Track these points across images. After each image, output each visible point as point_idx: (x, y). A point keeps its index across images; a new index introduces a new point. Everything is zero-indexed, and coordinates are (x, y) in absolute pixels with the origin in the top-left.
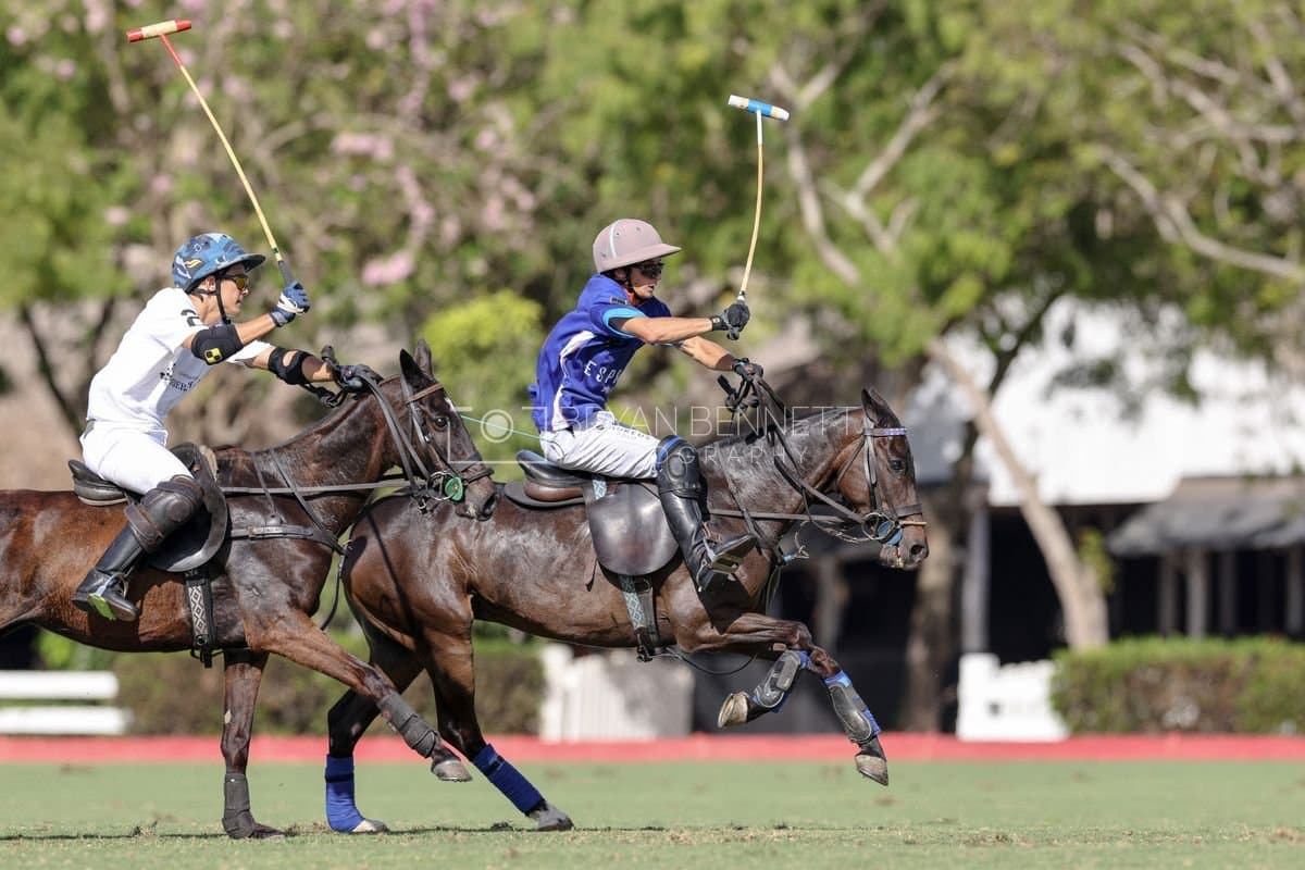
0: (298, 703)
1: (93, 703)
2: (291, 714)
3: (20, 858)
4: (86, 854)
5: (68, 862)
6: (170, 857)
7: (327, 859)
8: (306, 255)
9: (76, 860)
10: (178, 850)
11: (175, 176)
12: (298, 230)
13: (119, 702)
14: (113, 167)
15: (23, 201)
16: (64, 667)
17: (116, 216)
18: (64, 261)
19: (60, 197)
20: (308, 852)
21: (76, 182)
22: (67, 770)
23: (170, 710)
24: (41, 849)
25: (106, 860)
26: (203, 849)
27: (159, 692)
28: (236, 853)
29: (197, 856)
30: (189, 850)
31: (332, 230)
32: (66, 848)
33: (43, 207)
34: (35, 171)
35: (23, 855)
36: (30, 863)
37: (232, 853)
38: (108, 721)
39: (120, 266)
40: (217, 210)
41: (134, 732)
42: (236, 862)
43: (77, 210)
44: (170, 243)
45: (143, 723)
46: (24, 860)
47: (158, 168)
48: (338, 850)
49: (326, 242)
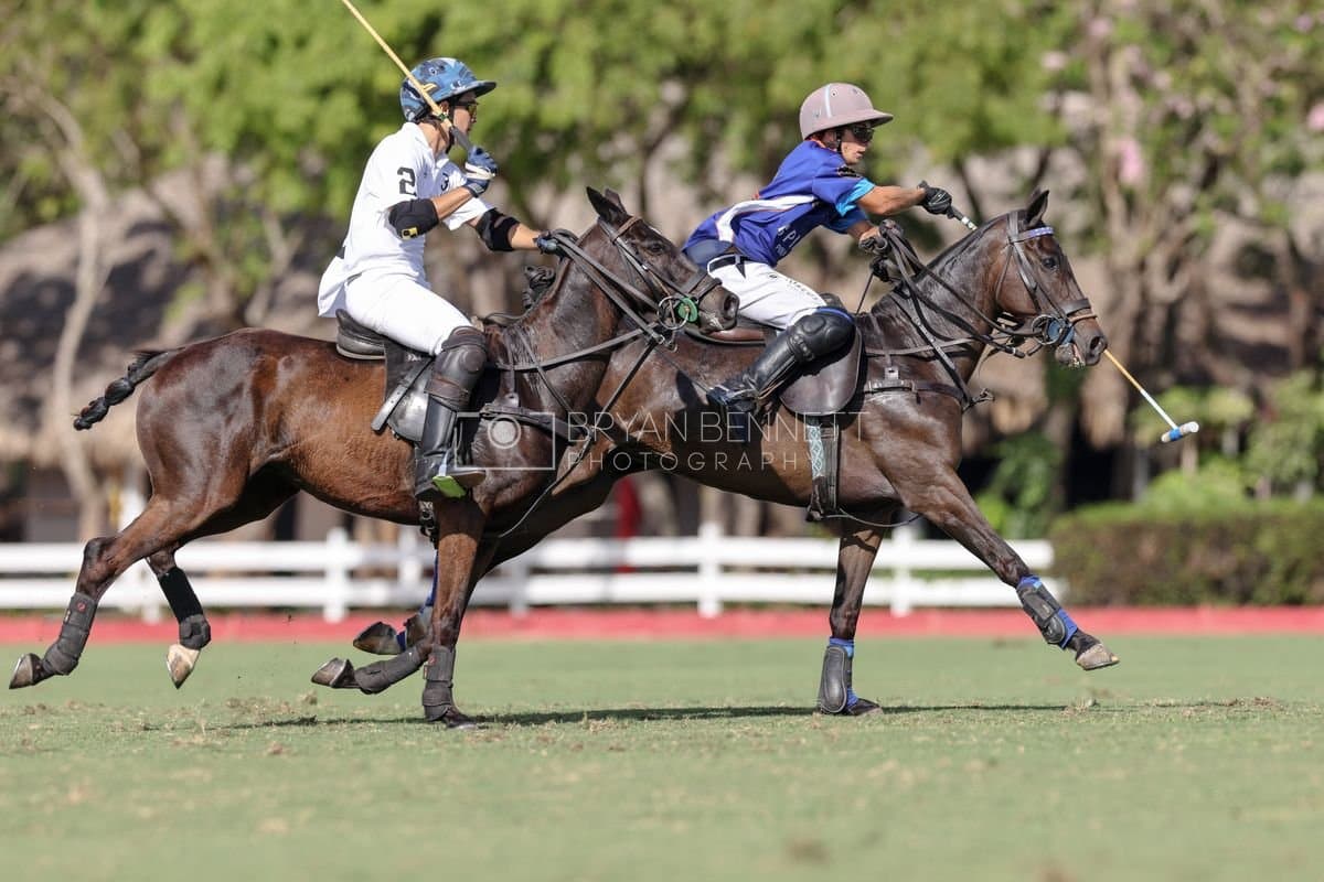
0: (1240, 572)
2: (1233, 584)
3: (951, 736)
4: (1019, 732)
5: (1000, 740)
6: (1107, 734)
7: (1269, 735)
8: (1249, 100)
9: (1007, 739)
10: (1113, 728)
11: (1114, 19)
12: (1242, 73)
13: (1057, 572)
14: (1049, 10)
15: (955, 46)
17: (1053, 61)
18: (997, 108)
19: (994, 41)
20: (1249, 729)
21: (1010, 26)
22: (1000, 644)
23: (1107, 580)
24: (972, 727)
25: (1041, 739)
26: (1139, 726)
27: (1096, 562)
28: (1175, 730)
29: (1133, 733)
30: (1126, 728)
31: (1277, 75)
32: (999, 726)
33: (977, 53)
34: (970, 15)
35: (954, 734)
36: (960, 742)
37: (1170, 730)
39: (1056, 113)
40: (1158, 54)
41: (1073, 604)
42: (1175, 740)
43: (1009, 56)
44: (1108, 88)
45: (1081, 594)
46: (955, 739)
47: (1096, 10)
48: (1281, 728)
49: (1268, 87)
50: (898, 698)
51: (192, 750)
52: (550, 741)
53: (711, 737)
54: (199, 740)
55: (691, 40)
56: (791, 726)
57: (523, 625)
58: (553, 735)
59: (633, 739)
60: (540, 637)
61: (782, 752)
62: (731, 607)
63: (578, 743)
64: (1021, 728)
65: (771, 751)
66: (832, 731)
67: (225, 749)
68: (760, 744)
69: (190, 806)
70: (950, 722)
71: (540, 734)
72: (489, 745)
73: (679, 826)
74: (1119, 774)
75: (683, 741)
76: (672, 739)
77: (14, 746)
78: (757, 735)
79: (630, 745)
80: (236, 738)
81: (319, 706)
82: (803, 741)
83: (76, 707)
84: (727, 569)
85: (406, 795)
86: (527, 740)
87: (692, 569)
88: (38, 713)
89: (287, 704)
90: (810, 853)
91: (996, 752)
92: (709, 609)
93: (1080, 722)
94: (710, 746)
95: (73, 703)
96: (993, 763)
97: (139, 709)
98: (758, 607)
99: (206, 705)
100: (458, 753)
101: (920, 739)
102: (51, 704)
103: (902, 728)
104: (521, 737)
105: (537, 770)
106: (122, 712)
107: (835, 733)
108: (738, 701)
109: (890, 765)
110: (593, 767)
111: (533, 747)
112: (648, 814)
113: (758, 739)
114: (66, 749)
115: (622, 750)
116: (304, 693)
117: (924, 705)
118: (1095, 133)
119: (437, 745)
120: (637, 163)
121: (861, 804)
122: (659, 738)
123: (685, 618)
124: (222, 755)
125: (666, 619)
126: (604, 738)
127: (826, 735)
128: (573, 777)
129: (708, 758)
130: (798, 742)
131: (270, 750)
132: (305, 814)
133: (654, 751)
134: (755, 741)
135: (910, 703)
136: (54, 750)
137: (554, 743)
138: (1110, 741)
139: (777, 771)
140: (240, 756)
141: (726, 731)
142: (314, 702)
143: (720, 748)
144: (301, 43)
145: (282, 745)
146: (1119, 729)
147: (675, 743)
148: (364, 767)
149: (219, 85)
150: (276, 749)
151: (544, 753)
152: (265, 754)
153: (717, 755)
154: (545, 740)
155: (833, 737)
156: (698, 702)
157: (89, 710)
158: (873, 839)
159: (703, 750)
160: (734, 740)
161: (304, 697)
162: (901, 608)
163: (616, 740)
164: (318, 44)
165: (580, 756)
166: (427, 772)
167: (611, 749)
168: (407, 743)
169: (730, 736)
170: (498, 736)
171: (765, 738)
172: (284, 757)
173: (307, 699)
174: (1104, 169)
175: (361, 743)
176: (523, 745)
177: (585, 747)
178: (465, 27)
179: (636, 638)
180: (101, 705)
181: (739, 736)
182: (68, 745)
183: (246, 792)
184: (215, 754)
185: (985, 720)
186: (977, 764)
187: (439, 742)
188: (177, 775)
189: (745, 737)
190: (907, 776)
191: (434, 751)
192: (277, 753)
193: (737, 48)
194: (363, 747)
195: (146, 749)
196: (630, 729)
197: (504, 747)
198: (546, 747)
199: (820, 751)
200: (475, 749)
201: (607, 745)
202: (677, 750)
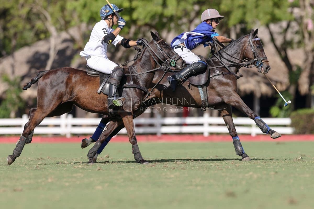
1: (285, 126)
3: (266, 166)
4: (283, 165)
5: (278, 167)
6: (305, 165)
9: (280, 167)
10: (306, 164)
13: (292, 126)
16: (277, 117)
18: (277, 11)
22: (278, 143)
23: (305, 128)
24: (271, 164)
25: (288, 167)
27: (302, 123)
29: (311, 165)
30: (309, 164)
32: (278, 164)
35: (267, 165)
36: (268, 167)
38: (289, 131)
39: (292, 13)
41: (296, 133)
44: (305, 7)
45: (298, 131)
46: (267, 167)
50: (253, 157)
51: (78, 169)
52: (167, 167)
53: (206, 166)
54: (80, 166)
56: (227, 163)
57: (160, 138)
58: (168, 166)
59: (187, 167)
60: (164, 142)
61: (224, 170)
62: (211, 134)
63: (173, 167)
64: (283, 164)
65: (221, 169)
66: (237, 165)
67: (87, 169)
68: (219, 168)
69: (78, 182)
70: (266, 162)
71: (164, 165)
72: (152, 168)
73: (199, 188)
74: (308, 175)
75: (200, 167)
76: (197, 167)
77: (34, 168)
78: (218, 166)
79: (186, 168)
80: (89, 166)
81: (110, 158)
82: (230, 167)
83: (50, 158)
84: (210, 125)
85: (131, 180)
86: (161, 167)
87: (202, 125)
88: (40, 160)
89: (102, 158)
90: (231, 195)
91: (277, 170)
92: (206, 134)
93: (298, 162)
94: (207, 168)
95: (49, 157)
96: (276, 173)
97: (65, 159)
98: (218, 134)
99: (82, 158)
100: (144, 170)
101: (258, 167)
102: (44, 157)
103: (254, 164)
104: (159, 166)
105: (164, 174)
106: (61, 159)
107: (238, 166)
108: (213, 157)
109: (251, 173)
110: (177, 173)
111: (163, 168)
112: (191, 185)
113: (218, 167)
114: (48, 169)
115: (184, 169)
117: (259, 158)
118: (301, 18)
119: (139, 168)
120: (188, 24)
121: (244, 183)
122: (194, 166)
123: (200, 137)
124: (86, 170)
125: (196, 137)
126: (180, 166)
127: (235, 166)
128: (172, 176)
129: (206, 171)
130: (228, 168)
131: (98, 169)
132: (106, 185)
133: (192, 169)
134: (217, 167)
135: (256, 158)
136: (44, 169)
137: (168, 167)
138: (306, 167)
139: (223, 174)
140: (90, 170)
141: (211, 164)
142: (108, 157)
143: (209, 169)
145: (101, 168)
146: (308, 164)
147: (198, 167)
148: (121, 173)
149: (85, 6)
150: (99, 169)
151: (165, 170)
152: (96, 170)
153: (208, 170)
154: (166, 167)
155: (237, 166)
156: (203, 157)
157: (53, 159)
158: (247, 191)
159: (205, 169)
160: (212, 167)
161: (106, 156)
162: (253, 135)
163: (183, 167)
165: (174, 171)
166: (137, 174)
167: (182, 169)
168: (132, 167)
169: (211, 166)
170: (154, 166)
171: (220, 166)
172: (101, 171)
174: (303, 26)
175: (120, 167)
176: (160, 168)
177: (175, 168)
179: (188, 141)
180: (56, 158)
181: (213, 166)
182: (48, 168)
183: (92, 179)
184: (84, 170)
185: (275, 162)
186: (272, 173)
187: (139, 167)
188: (75, 175)
189: (215, 166)
190: (255, 176)
192: (99, 170)
194: (120, 168)
195: (67, 169)
196: (186, 164)
197: (155, 168)
198: (166, 168)
199: (234, 170)
200: (148, 169)
201: (181, 168)
202: (198, 169)
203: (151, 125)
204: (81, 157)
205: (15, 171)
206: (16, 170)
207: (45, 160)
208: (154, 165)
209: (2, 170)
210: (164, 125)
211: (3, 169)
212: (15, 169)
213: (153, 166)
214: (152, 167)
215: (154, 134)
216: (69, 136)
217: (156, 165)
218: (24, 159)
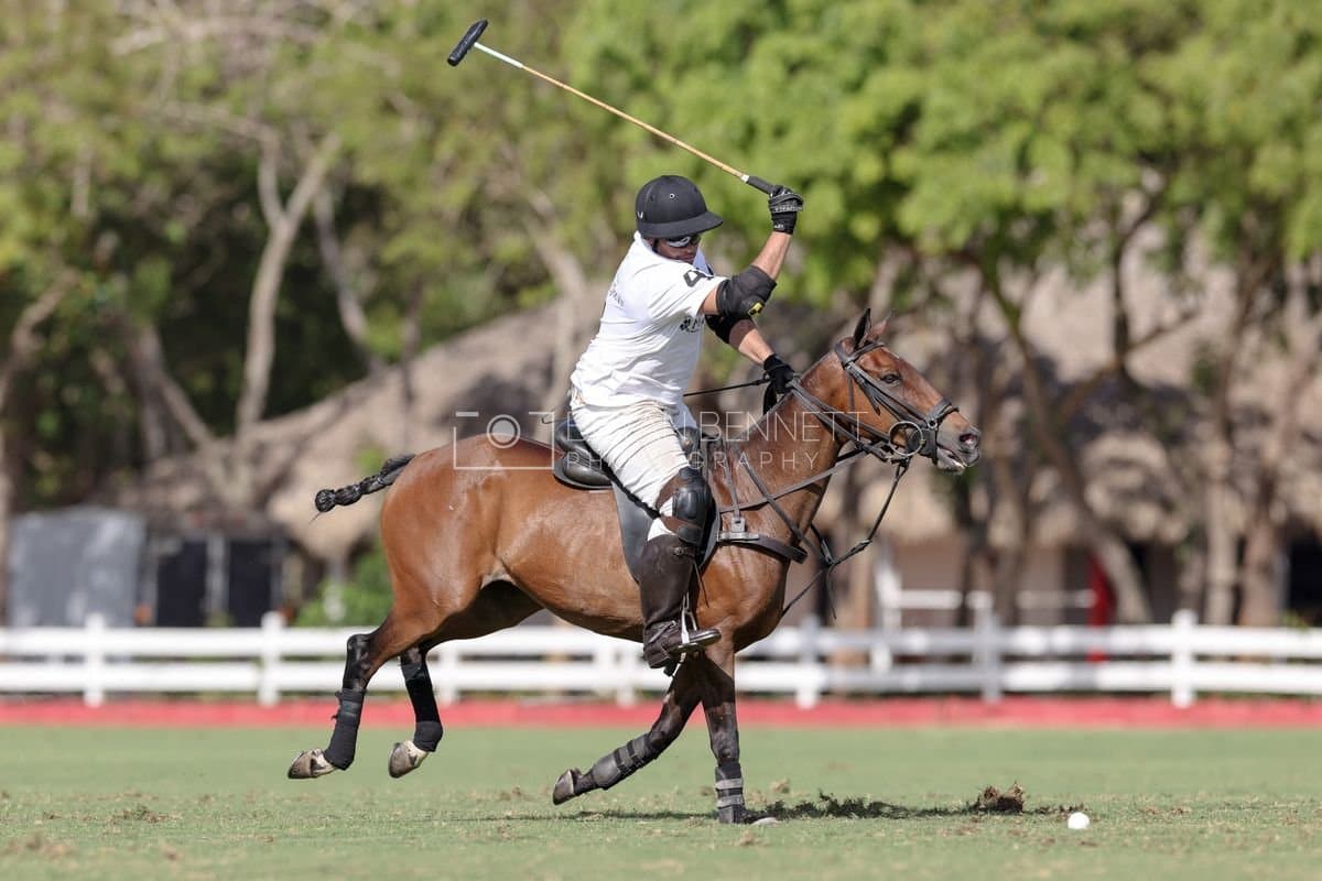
51: (665, 839)
52: (1022, 835)
53: (1183, 832)
54: (672, 829)
55: (1170, 126)
56: (1265, 822)
57: (995, 712)
58: (1025, 830)
59: (1105, 834)
60: (1012, 725)
61: (1255, 848)
62: (1204, 696)
63: (1049, 837)
65: (1243, 848)
66: (1307, 827)
67: (698, 838)
68: (1232, 841)
71: (1013, 828)
72: (961, 838)
75: (1155, 836)
76: (1145, 834)
77: (489, 833)
78: (1229, 831)
79: (1102, 840)
80: (708, 827)
81: (789, 792)
82: (1277, 837)
84: (1202, 658)
86: (1000, 833)
87: (1163, 658)
88: (514, 798)
89: (759, 792)
92: (1182, 698)
94: (1182, 842)
98: (1231, 696)
99: (678, 793)
100: (928, 845)
102: (527, 789)
104: (992, 831)
105: (1009, 865)
107: (1309, 831)
108: (1209, 795)
110: (1063, 864)
111: (1004, 841)
113: (1231, 835)
114: (541, 836)
115: (1093, 844)
116: (777, 781)
119: (909, 838)
122: (1131, 833)
123: (1157, 707)
124: (695, 845)
125: (1140, 708)
126: (1077, 833)
127: (1301, 832)
128: (1045, 873)
129: (1180, 854)
130: (1271, 840)
131: (742, 840)
133: (1125, 845)
134: (1227, 837)
136: (529, 837)
137: (1026, 836)
139: (1250, 869)
140: (712, 846)
141: (1200, 827)
142: (786, 790)
143: (1192, 843)
144: (780, 132)
145: (755, 835)
147: (1147, 838)
148: (836, 860)
150: (749, 839)
151: (1016, 847)
152: (736, 844)
153: (1190, 851)
154: (1017, 834)
155: (1307, 834)
159: (1176, 846)
160: (1206, 836)
161: (776, 785)
163: (1088, 834)
164: (796, 137)
165: (1051, 851)
166: (900, 866)
167: (1083, 843)
168: (879, 834)
169: (1203, 832)
170: (969, 829)
171: (1238, 834)
172: (755, 848)
173: (779, 788)
175: (833, 834)
176: (994, 838)
177: (1057, 841)
178: (946, 114)
179: (1106, 726)
181: (1212, 832)
182: (542, 833)
184: (688, 844)
187: (911, 833)
188: (647, 866)
191: (906, 843)
192: (748, 843)
193: (1217, 133)
194: (835, 837)
195: (618, 840)
196: (1102, 822)
197: (975, 840)
198: (1017, 841)
199: (1294, 849)
200: (946, 842)
201: (1079, 839)
202: (1150, 845)
203: (960, 659)
204: (676, 788)
205: (413, 844)
206: (415, 841)
207: (528, 799)
208: (972, 825)
209: (358, 839)
210: (1011, 658)
211: (365, 838)
212: (413, 838)
213: (964, 828)
214: (962, 834)
215: (971, 695)
216: (626, 699)
217: (978, 826)
218: (448, 795)
